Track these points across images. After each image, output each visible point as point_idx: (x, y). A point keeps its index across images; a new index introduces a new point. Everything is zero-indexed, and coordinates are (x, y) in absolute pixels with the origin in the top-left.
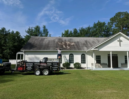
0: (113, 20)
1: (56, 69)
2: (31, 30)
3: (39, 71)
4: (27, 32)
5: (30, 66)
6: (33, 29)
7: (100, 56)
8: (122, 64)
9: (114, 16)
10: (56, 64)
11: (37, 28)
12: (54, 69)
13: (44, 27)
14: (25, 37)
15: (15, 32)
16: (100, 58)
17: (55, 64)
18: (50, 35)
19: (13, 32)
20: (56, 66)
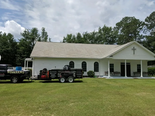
0: (119, 25)
1: (80, 76)
2: (27, 33)
3: (63, 78)
4: (23, 35)
5: (54, 74)
6: (30, 31)
7: (113, 64)
8: (134, 73)
9: (121, 21)
10: (80, 71)
11: (35, 31)
12: (78, 76)
13: (44, 30)
14: (20, 40)
15: (7, 35)
16: (113, 67)
17: (78, 71)
18: (50, 39)
19: (5, 34)
20: (80, 73)
